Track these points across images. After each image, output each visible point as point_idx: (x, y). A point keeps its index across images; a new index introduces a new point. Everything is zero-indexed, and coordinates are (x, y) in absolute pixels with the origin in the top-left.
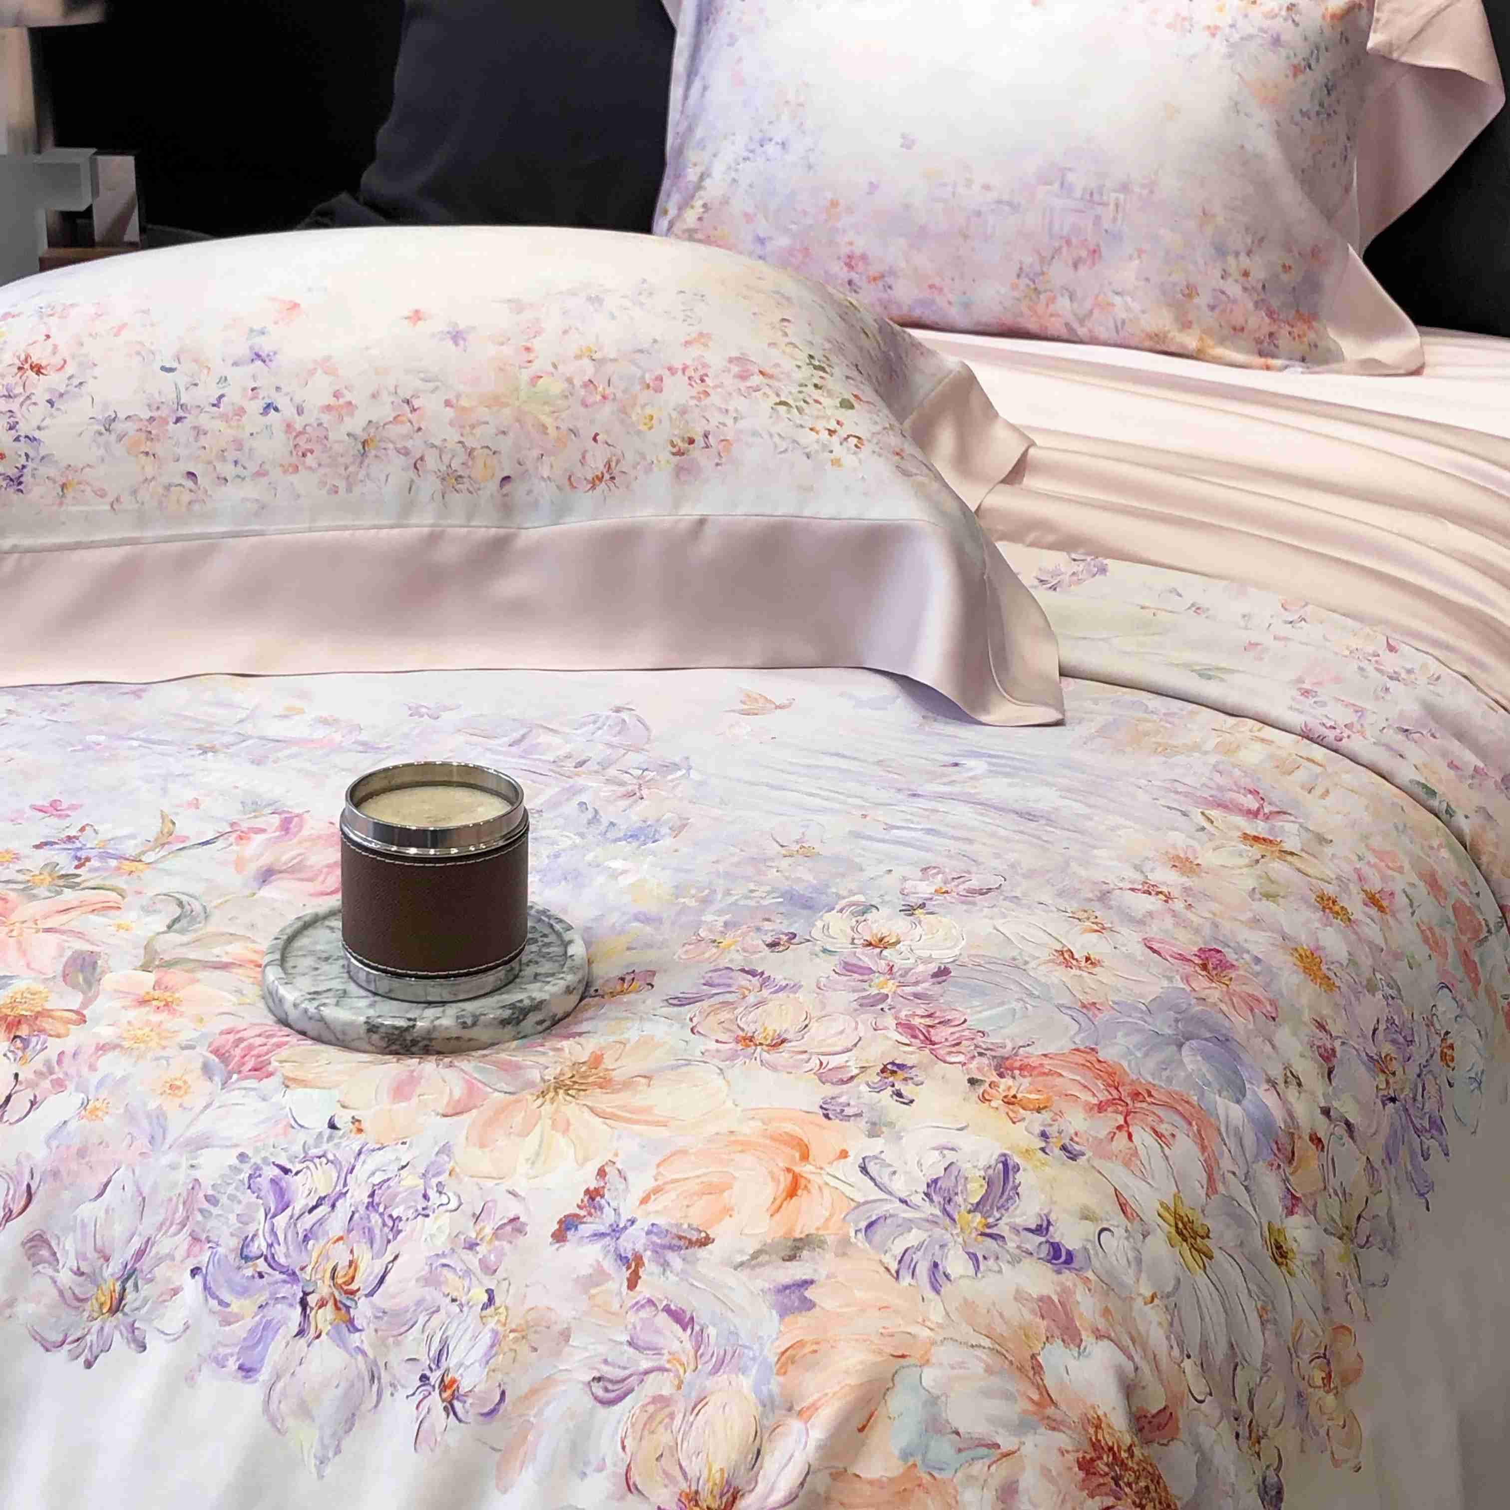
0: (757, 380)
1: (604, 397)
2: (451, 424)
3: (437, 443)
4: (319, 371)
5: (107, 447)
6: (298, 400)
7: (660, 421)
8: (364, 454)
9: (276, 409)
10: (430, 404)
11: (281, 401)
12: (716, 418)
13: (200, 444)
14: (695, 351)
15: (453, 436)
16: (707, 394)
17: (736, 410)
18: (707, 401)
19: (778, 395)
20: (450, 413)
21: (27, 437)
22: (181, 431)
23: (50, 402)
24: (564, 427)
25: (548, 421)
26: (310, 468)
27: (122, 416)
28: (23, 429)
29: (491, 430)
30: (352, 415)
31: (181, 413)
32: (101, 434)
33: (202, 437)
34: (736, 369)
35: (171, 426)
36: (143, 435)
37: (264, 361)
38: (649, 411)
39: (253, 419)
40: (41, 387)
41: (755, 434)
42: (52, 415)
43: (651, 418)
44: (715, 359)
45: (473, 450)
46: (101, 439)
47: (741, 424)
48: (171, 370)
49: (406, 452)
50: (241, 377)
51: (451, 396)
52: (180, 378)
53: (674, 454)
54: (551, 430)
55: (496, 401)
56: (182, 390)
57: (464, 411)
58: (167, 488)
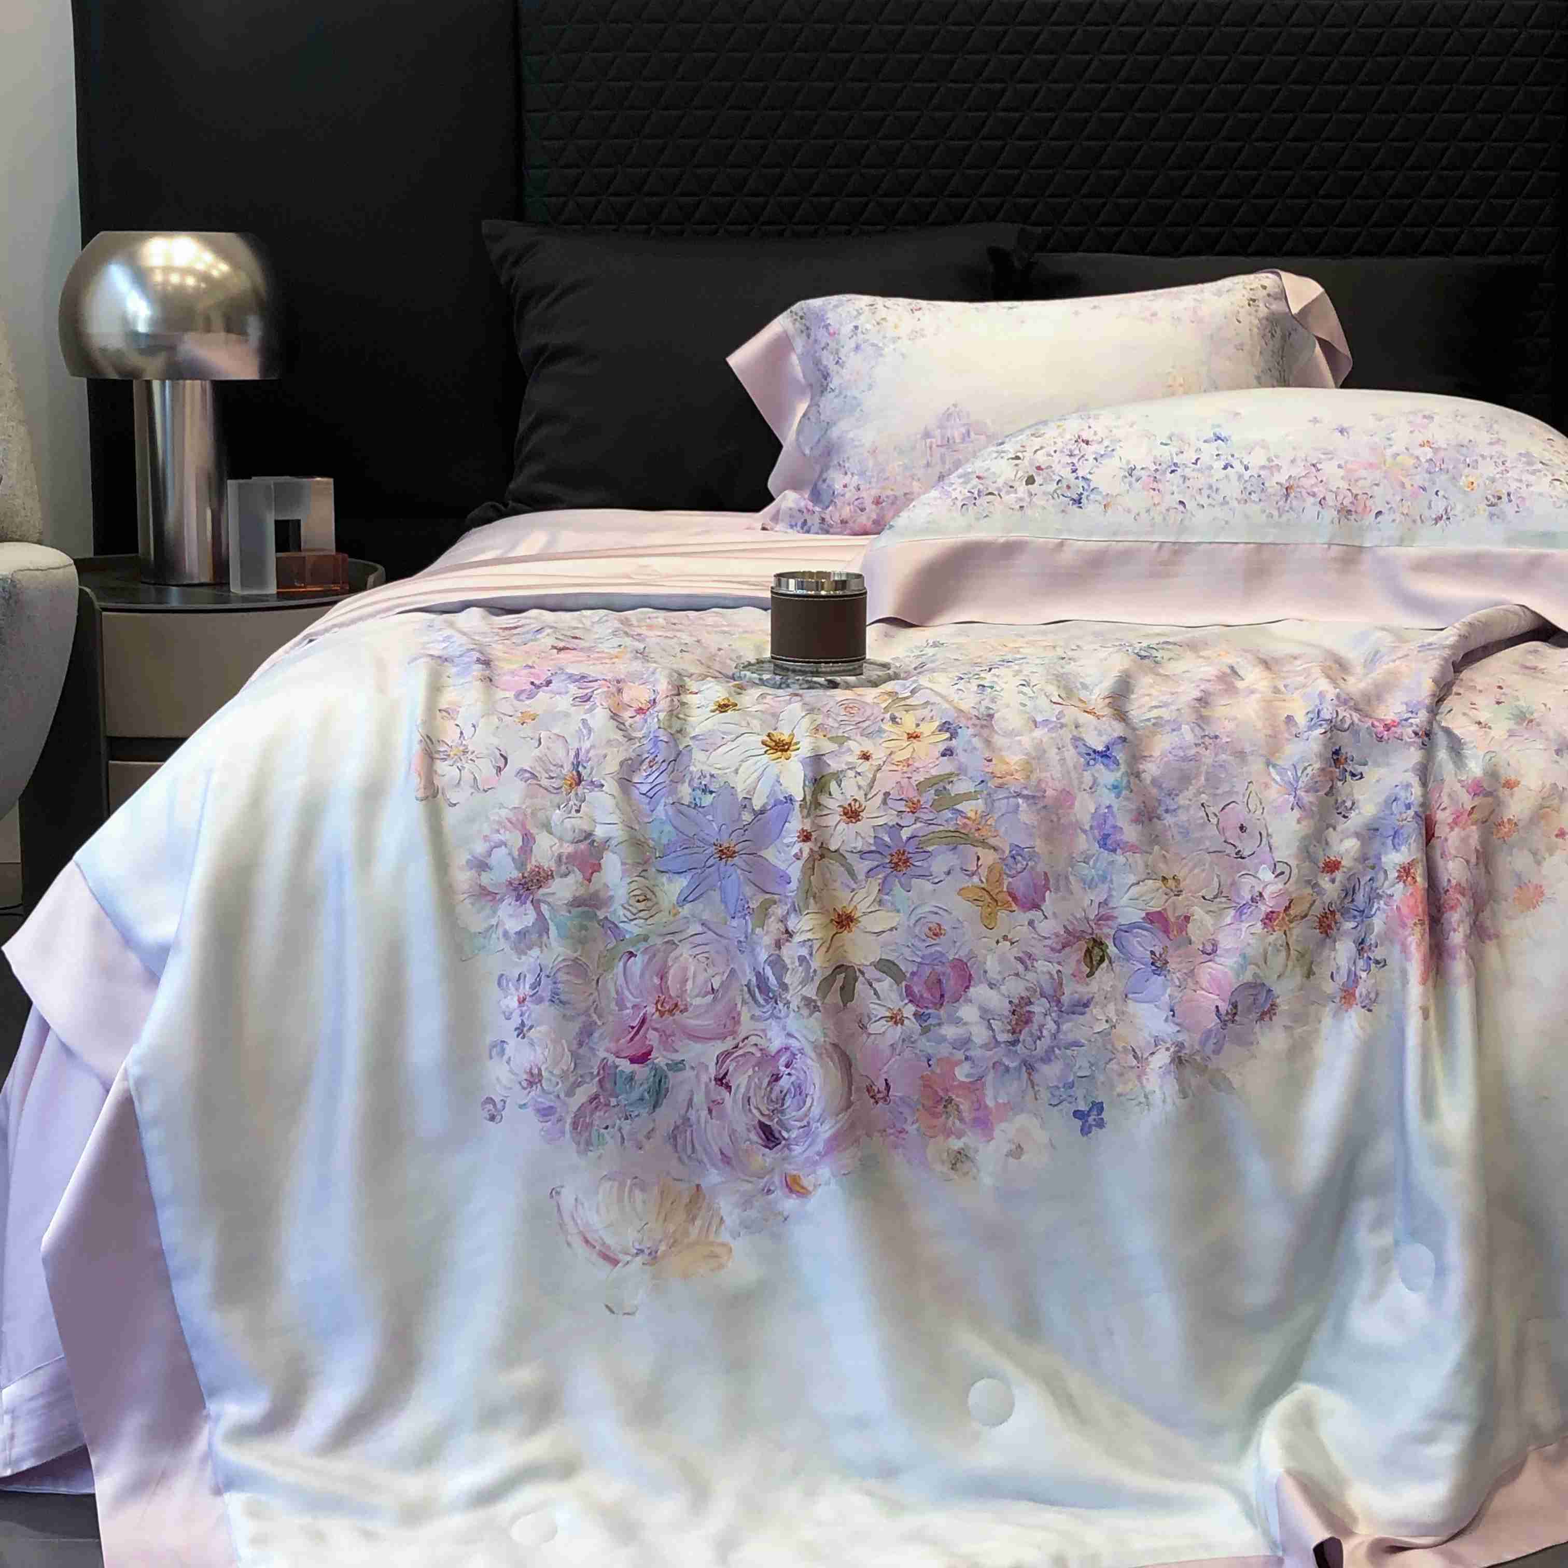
1: (1441, 470)
2: (1342, 478)
3: (1334, 490)
4: (1259, 447)
6: (1246, 463)
7: (1479, 486)
8: (1288, 495)
9: (1232, 467)
11: (1236, 463)
12: (1515, 485)
13: (1186, 485)
14: (1496, 448)
16: (1507, 471)
17: (1527, 481)
18: (1507, 475)
20: (1341, 472)
21: (1083, 478)
22: (1176, 478)
23: (1096, 459)
24: (1416, 485)
25: (1405, 480)
26: (1255, 502)
28: (1080, 473)
30: (1279, 471)
31: (1173, 468)
32: (1126, 477)
33: (1187, 480)
34: (1524, 460)
35: (1169, 476)
36: (1152, 479)
37: (1223, 441)
38: (1471, 479)
40: (1090, 451)
41: (1540, 495)
42: (1097, 467)
43: (1472, 483)
44: (1510, 453)
45: (1357, 495)
46: (1126, 480)
48: (1167, 444)
50: (1210, 449)
51: (1342, 463)
53: (1489, 506)
54: (1408, 486)
56: (1175, 455)
57: (1350, 471)
58: (1168, 510)
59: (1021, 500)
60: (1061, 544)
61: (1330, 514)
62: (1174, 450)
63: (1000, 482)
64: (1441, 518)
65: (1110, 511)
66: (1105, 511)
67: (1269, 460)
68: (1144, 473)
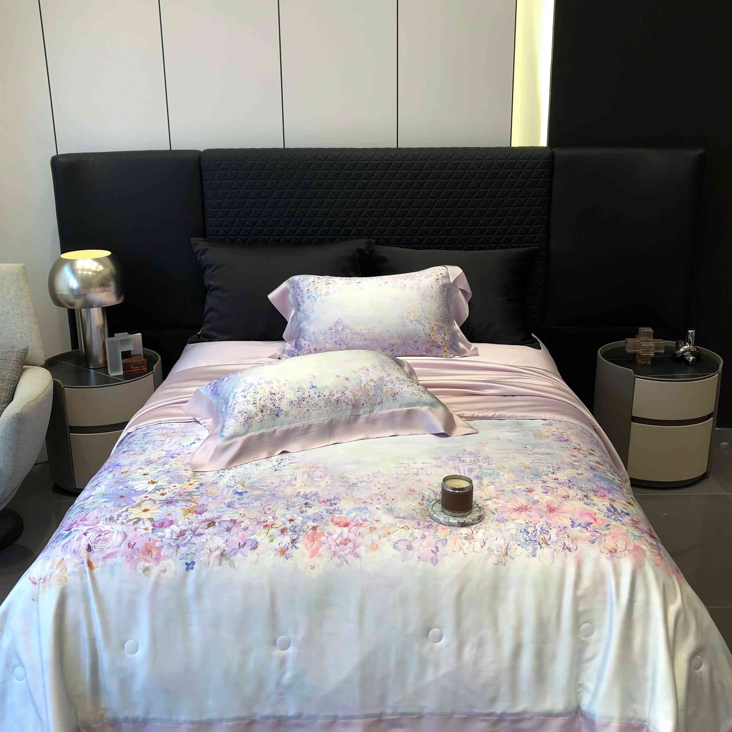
1: (377, 388)
3: (350, 399)
4: (327, 389)
6: (324, 394)
7: (389, 391)
8: (338, 403)
10: (348, 393)
11: (321, 395)
12: (398, 389)
13: (308, 404)
15: (352, 397)
17: (401, 388)
18: (396, 386)
20: (351, 394)
22: (305, 402)
23: (279, 400)
24: (372, 394)
25: (369, 393)
26: (329, 406)
27: (293, 401)
28: (276, 406)
29: (359, 396)
30: (334, 396)
35: (302, 402)
36: (298, 404)
37: (315, 388)
39: (317, 399)
40: (277, 397)
41: (406, 391)
42: (281, 402)
43: (387, 391)
45: (356, 400)
46: (291, 406)
47: (403, 390)
48: (299, 391)
49: (345, 402)
50: (312, 391)
51: (351, 390)
53: (393, 397)
55: (359, 390)
57: (354, 393)
58: (304, 413)
59: (261, 418)
60: (275, 430)
61: (350, 407)
62: (302, 393)
63: (253, 414)
64: (380, 403)
65: (287, 416)
66: (286, 417)
67: (331, 393)
68: (296, 403)
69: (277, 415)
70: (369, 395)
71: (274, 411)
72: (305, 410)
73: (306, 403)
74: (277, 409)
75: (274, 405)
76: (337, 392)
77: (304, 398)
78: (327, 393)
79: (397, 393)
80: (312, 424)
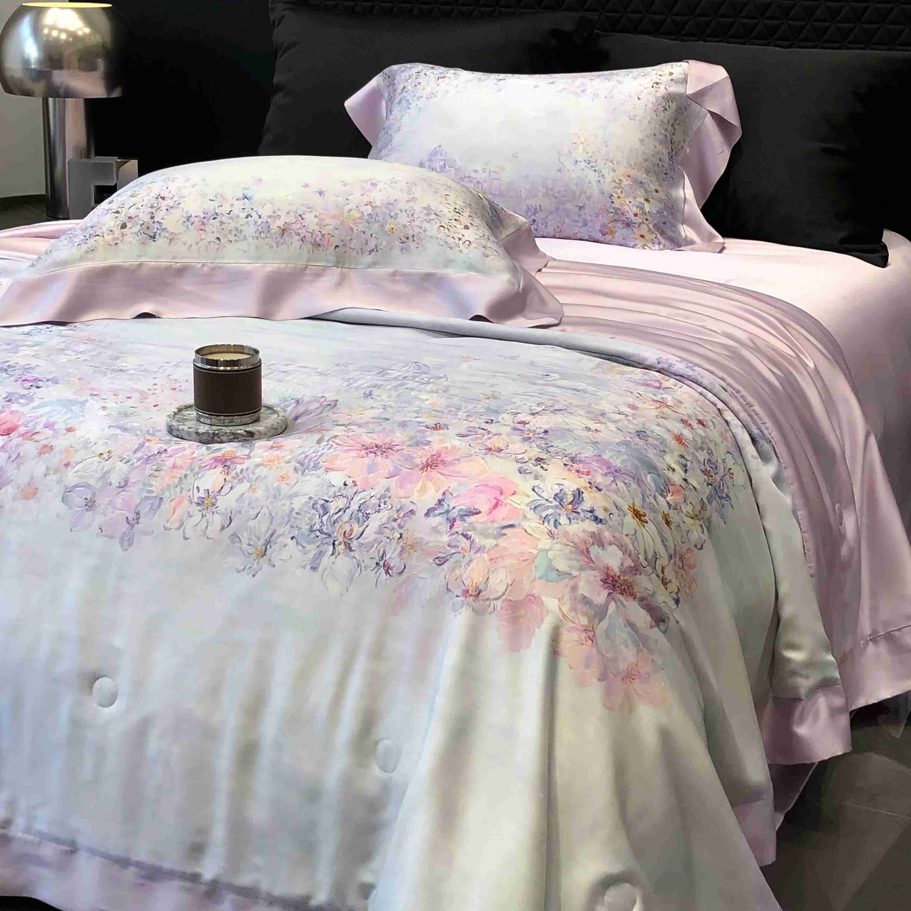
0: (433, 216)
1: (375, 221)
2: (316, 224)
3: (311, 231)
4: (268, 204)
5: (187, 227)
6: (259, 214)
7: (396, 230)
8: (283, 234)
9: (251, 216)
11: (254, 214)
12: (417, 230)
13: (222, 227)
14: (411, 204)
15: (317, 228)
16: (414, 220)
17: (425, 227)
18: (413, 224)
19: (440, 223)
20: (316, 220)
21: (158, 222)
22: (216, 222)
23: (167, 210)
24: (360, 230)
25: (353, 226)
26: (263, 238)
30: (279, 219)
31: (215, 216)
32: (185, 222)
33: (223, 225)
34: (425, 212)
35: (212, 221)
36: (201, 223)
37: (248, 199)
38: (392, 226)
41: (431, 237)
42: (168, 215)
43: (393, 229)
44: (418, 207)
45: (324, 234)
46: (185, 224)
47: (426, 233)
48: (213, 200)
49: (298, 234)
50: (239, 205)
51: (317, 214)
52: (216, 204)
53: (401, 243)
54: (355, 230)
55: (334, 217)
56: (216, 207)
57: (322, 220)
58: (209, 243)
59: (117, 239)
61: (308, 246)
63: (105, 228)
64: (373, 250)
65: (173, 244)
66: (170, 244)
67: (274, 212)
68: (196, 220)
69: (153, 237)
70: (352, 229)
71: (148, 228)
72: (212, 237)
73: (219, 224)
74: (156, 225)
75: (152, 218)
76: (288, 213)
77: (217, 214)
78: (266, 212)
79: (413, 237)
80: (220, 268)
